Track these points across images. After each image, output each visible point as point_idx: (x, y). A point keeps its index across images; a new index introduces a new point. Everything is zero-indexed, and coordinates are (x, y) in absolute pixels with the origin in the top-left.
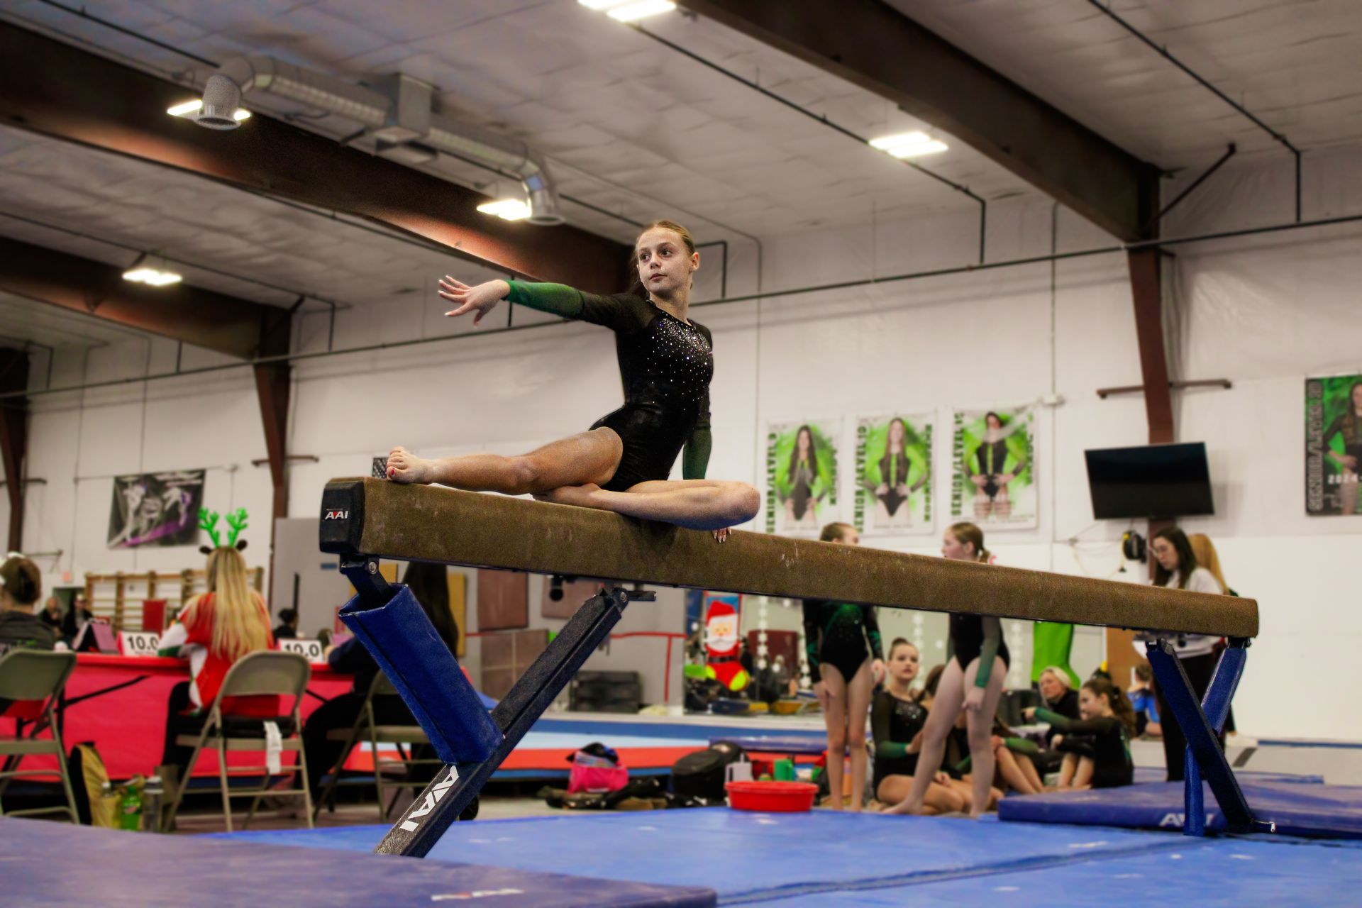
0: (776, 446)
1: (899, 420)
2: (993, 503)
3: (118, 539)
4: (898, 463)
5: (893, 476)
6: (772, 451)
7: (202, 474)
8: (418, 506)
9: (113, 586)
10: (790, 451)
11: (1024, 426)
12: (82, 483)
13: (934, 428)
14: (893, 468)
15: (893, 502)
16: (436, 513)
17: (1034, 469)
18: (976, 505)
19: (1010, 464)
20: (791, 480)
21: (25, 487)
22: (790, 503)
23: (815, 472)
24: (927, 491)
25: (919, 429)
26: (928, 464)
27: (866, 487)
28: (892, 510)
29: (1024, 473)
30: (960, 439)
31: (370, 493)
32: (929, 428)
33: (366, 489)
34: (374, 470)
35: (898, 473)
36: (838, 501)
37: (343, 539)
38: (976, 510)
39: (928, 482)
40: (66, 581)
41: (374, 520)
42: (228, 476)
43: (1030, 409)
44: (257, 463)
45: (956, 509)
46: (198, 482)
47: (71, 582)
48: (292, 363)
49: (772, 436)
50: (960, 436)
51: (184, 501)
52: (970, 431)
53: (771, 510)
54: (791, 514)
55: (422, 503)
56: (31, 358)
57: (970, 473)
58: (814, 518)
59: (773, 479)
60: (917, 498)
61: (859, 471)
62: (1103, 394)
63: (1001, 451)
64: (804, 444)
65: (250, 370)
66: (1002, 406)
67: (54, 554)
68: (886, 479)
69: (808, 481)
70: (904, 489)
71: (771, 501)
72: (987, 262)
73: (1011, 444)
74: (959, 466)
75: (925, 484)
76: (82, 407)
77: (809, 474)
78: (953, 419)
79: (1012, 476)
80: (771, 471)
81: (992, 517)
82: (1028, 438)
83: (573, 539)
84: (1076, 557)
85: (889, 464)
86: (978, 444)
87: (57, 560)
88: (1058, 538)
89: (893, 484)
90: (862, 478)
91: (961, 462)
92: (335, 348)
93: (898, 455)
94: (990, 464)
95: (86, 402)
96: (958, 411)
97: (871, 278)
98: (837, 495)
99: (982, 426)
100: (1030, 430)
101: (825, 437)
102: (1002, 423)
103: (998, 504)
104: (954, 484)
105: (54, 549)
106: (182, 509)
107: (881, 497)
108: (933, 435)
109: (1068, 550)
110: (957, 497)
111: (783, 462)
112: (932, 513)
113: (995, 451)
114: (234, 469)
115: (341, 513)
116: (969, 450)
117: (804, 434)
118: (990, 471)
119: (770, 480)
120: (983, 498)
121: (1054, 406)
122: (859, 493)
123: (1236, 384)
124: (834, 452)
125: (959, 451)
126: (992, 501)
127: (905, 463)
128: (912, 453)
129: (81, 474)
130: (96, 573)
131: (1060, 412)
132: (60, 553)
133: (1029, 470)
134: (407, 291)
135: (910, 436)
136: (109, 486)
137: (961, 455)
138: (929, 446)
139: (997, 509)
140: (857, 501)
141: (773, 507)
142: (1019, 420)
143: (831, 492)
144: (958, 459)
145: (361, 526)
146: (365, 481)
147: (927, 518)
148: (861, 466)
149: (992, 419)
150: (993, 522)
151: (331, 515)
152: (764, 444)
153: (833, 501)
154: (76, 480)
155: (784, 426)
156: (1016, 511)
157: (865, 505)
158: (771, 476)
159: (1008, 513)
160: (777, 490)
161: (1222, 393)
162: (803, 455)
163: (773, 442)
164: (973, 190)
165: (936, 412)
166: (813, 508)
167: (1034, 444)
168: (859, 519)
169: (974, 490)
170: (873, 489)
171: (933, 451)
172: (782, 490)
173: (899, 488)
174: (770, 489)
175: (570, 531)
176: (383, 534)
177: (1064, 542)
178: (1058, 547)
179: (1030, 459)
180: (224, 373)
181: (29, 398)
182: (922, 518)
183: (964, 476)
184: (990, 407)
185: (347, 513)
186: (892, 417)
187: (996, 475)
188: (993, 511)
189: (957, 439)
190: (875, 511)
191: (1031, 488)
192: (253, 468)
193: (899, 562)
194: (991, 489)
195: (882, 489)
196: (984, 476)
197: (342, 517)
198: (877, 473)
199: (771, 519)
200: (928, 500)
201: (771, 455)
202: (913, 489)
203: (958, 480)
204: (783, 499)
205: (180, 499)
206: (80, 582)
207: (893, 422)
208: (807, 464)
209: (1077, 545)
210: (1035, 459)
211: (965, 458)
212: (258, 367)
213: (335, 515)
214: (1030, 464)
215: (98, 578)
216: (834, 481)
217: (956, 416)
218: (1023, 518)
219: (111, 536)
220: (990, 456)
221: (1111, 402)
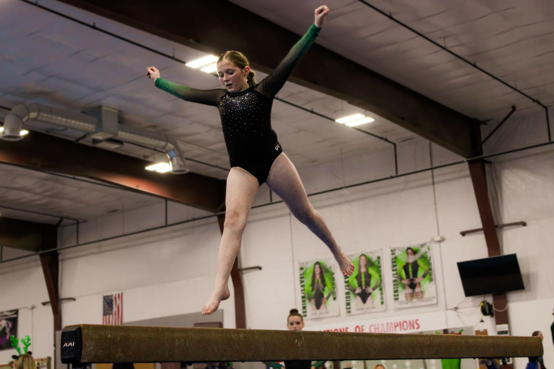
0: (304, 274)
1: (364, 255)
2: (414, 293)
4: (365, 277)
5: (363, 283)
6: (302, 276)
7: (16, 312)
8: (109, 336)
10: (311, 275)
11: (426, 253)
13: (381, 258)
14: (363, 279)
15: (364, 296)
16: (119, 339)
17: (433, 274)
18: (406, 294)
19: (420, 273)
20: (313, 290)
22: (313, 301)
23: (324, 285)
24: (381, 289)
25: (374, 259)
26: (380, 276)
27: (351, 289)
28: (364, 300)
29: (428, 277)
30: (395, 262)
31: (85, 332)
32: (379, 258)
33: (82, 330)
34: (104, 302)
35: (366, 281)
36: (337, 298)
37: (73, 356)
38: (406, 297)
39: (381, 285)
41: (88, 345)
42: (30, 312)
43: (428, 244)
44: (44, 304)
45: (396, 297)
46: (15, 316)
48: (59, 252)
49: (302, 269)
50: (395, 261)
51: (8, 326)
52: (399, 257)
53: (304, 306)
54: (314, 307)
55: (111, 334)
57: (401, 279)
58: (326, 308)
59: (304, 290)
60: (376, 293)
61: (346, 282)
62: (463, 234)
63: (415, 266)
64: (318, 271)
65: (38, 257)
66: (414, 244)
68: (360, 285)
69: (321, 289)
70: (370, 290)
71: (304, 301)
72: (399, 173)
73: (420, 263)
74: (396, 276)
75: (380, 286)
77: (321, 286)
78: (391, 253)
79: (422, 278)
80: (302, 286)
81: (415, 300)
82: (429, 259)
83: (189, 344)
84: (458, 316)
85: (361, 278)
86: (404, 264)
88: (448, 308)
89: (364, 287)
90: (348, 286)
91: (397, 274)
92: (80, 243)
93: (365, 273)
94: (411, 273)
96: (393, 249)
97: (343, 186)
98: (336, 296)
99: (405, 255)
100: (429, 255)
101: (328, 267)
102: (415, 252)
103: (416, 293)
104: (394, 285)
106: (8, 331)
107: (359, 294)
108: (382, 261)
109: (454, 313)
110: (396, 291)
111: (308, 281)
112: (384, 300)
113: (412, 267)
114: (33, 308)
115: (71, 343)
116: (400, 267)
117: (317, 266)
118: (411, 277)
119: (302, 290)
120: (409, 291)
121: (440, 241)
122: (347, 293)
123: (528, 223)
124: (333, 274)
125: (395, 268)
126: (413, 291)
127: (368, 276)
128: (371, 271)
131: (442, 244)
133: (431, 275)
134: (114, 211)
135: (370, 263)
137: (396, 270)
138: (380, 267)
139: (416, 296)
140: (346, 297)
141: (305, 304)
142: (423, 250)
143: (333, 294)
144: (395, 272)
145: (81, 349)
146: (82, 326)
147: (382, 303)
148: (347, 280)
149: (410, 251)
150: (416, 302)
151: (66, 345)
152: (298, 273)
153: (335, 299)
155: (307, 263)
156: (426, 296)
157: (350, 299)
158: (302, 288)
159: (423, 297)
160: (306, 295)
161: (522, 229)
162: (318, 277)
163: (303, 271)
164: (389, 139)
165: (381, 249)
166: (325, 303)
167: (432, 261)
168: (348, 307)
169: (404, 287)
170: (354, 291)
171: (382, 269)
172: (308, 294)
173: (367, 289)
174: (303, 295)
175: (187, 340)
176: (93, 352)
177: (451, 309)
178: (448, 312)
179: (430, 269)
180: (25, 260)
182: (380, 303)
183: (399, 280)
184: (408, 245)
185: (74, 343)
186: (360, 254)
187: (414, 279)
188: (415, 297)
189: (393, 262)
190: (355, 302)
191: (432, 283)
192: (42, 306)
193: (355, 337)
194: (413, 286)
195: (358, 291)
196: (409, 280)
197: (72, 345)
198: (355, 283)
199: (304, 310)
200: (382, 294)
201: (302, 278)
202: (374, 289)
203: (396, 283)
204: (310, 300)
205: (6, 326)
207: (361, 256)
208: (320, 281)
209: (458, 310)
210: (433, 269)
211: (398, 272)
212: (41, 256)
213: (68, 345)
214: (430, 272)
216: (334, 288)
217: (392, 251)
218: (430, 299)
220: (410, 269)
221: (468, 237)
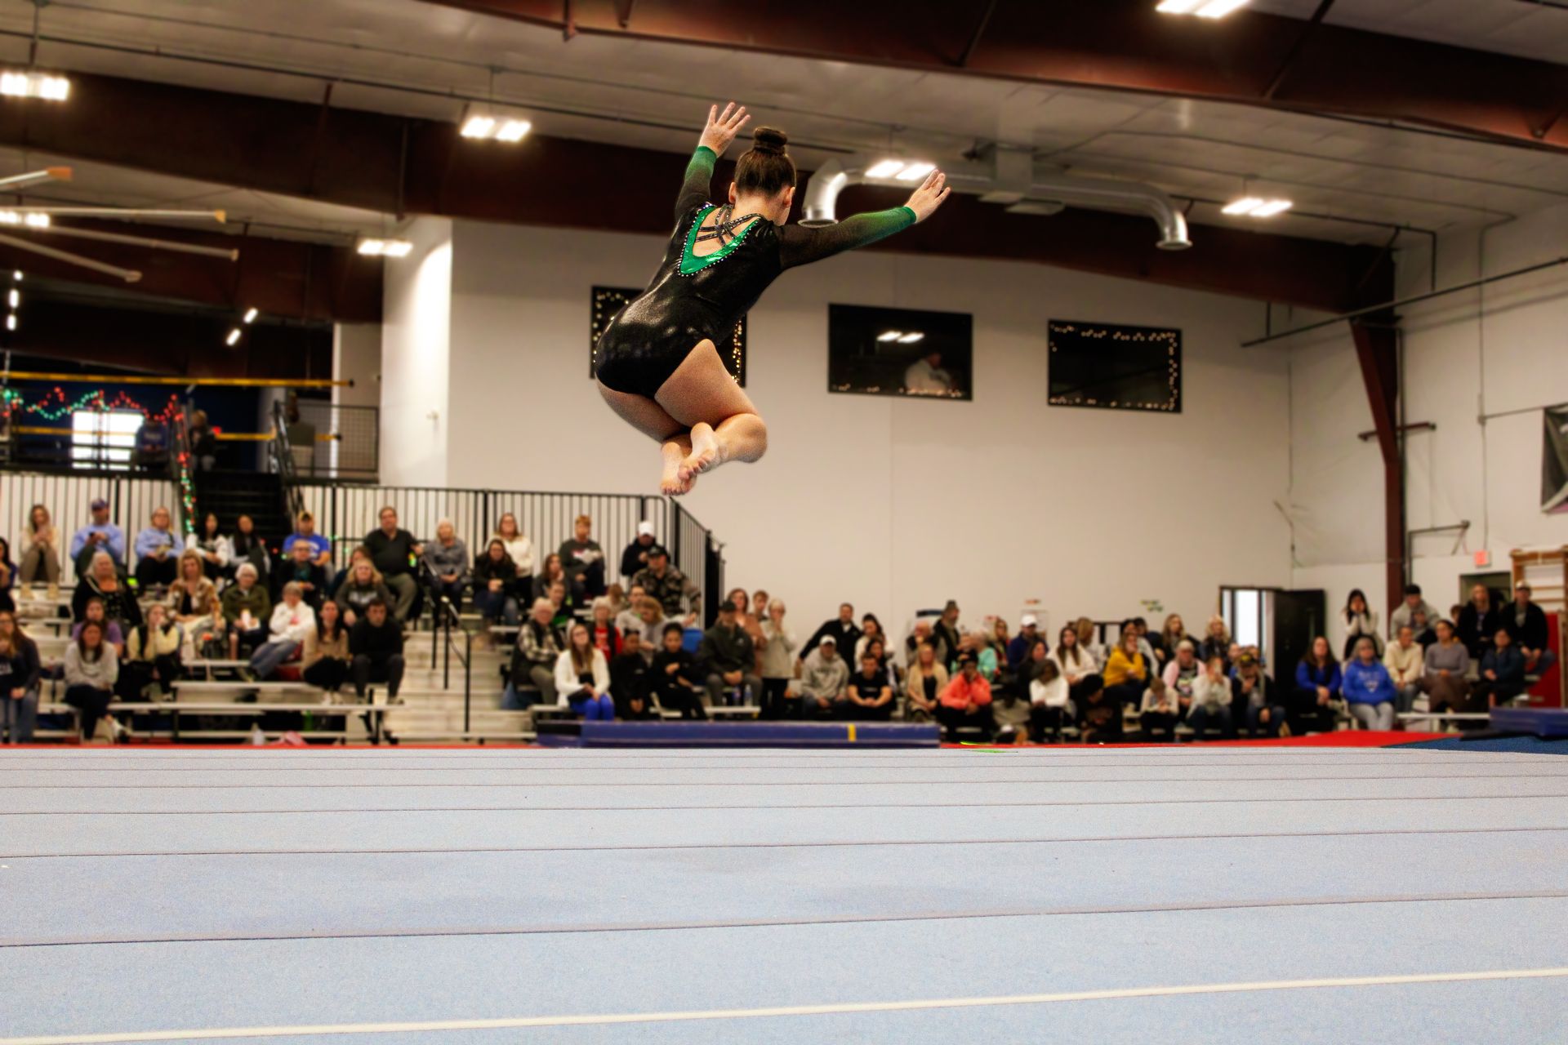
3: (1558, 498)
9: (1558, 567)
12: (1489, 422)
21: (1403, 438)
40: (1479, 566)
47: (1489, 565)
56: (1395, 257)
67: (1457, 527)
76: (1481, 315)
87: (1462, 535)
95: (1486, 307)
105: (1457, 522)
129: (1487, 412)
130: (1527, 550)
132: (1465, 526)
136: (1537, 422)
154: (1482, 420)
181: (1398, 311)
206: (1502, 563)
215: (1533, 556)
219: (1546, 496)
